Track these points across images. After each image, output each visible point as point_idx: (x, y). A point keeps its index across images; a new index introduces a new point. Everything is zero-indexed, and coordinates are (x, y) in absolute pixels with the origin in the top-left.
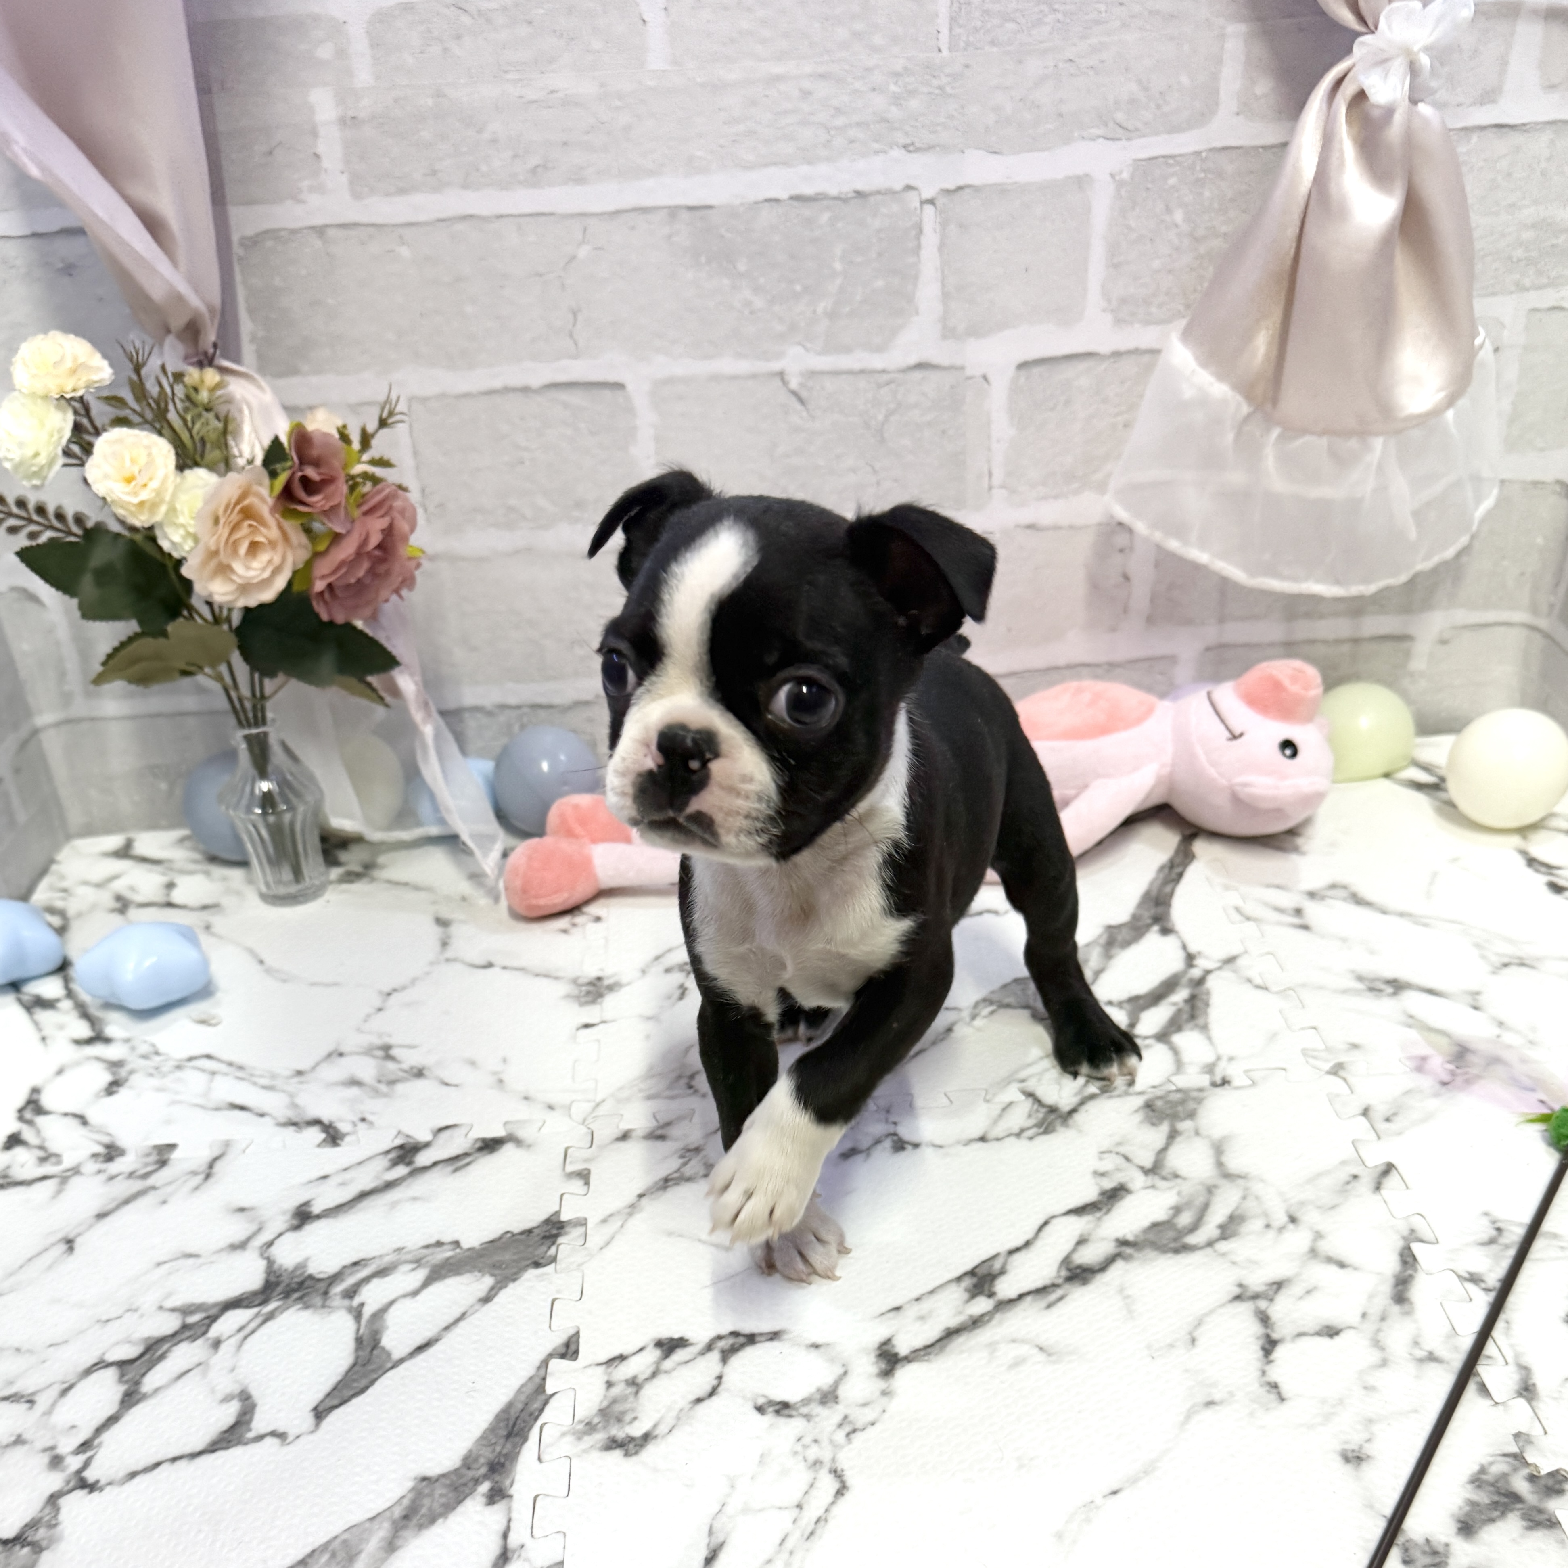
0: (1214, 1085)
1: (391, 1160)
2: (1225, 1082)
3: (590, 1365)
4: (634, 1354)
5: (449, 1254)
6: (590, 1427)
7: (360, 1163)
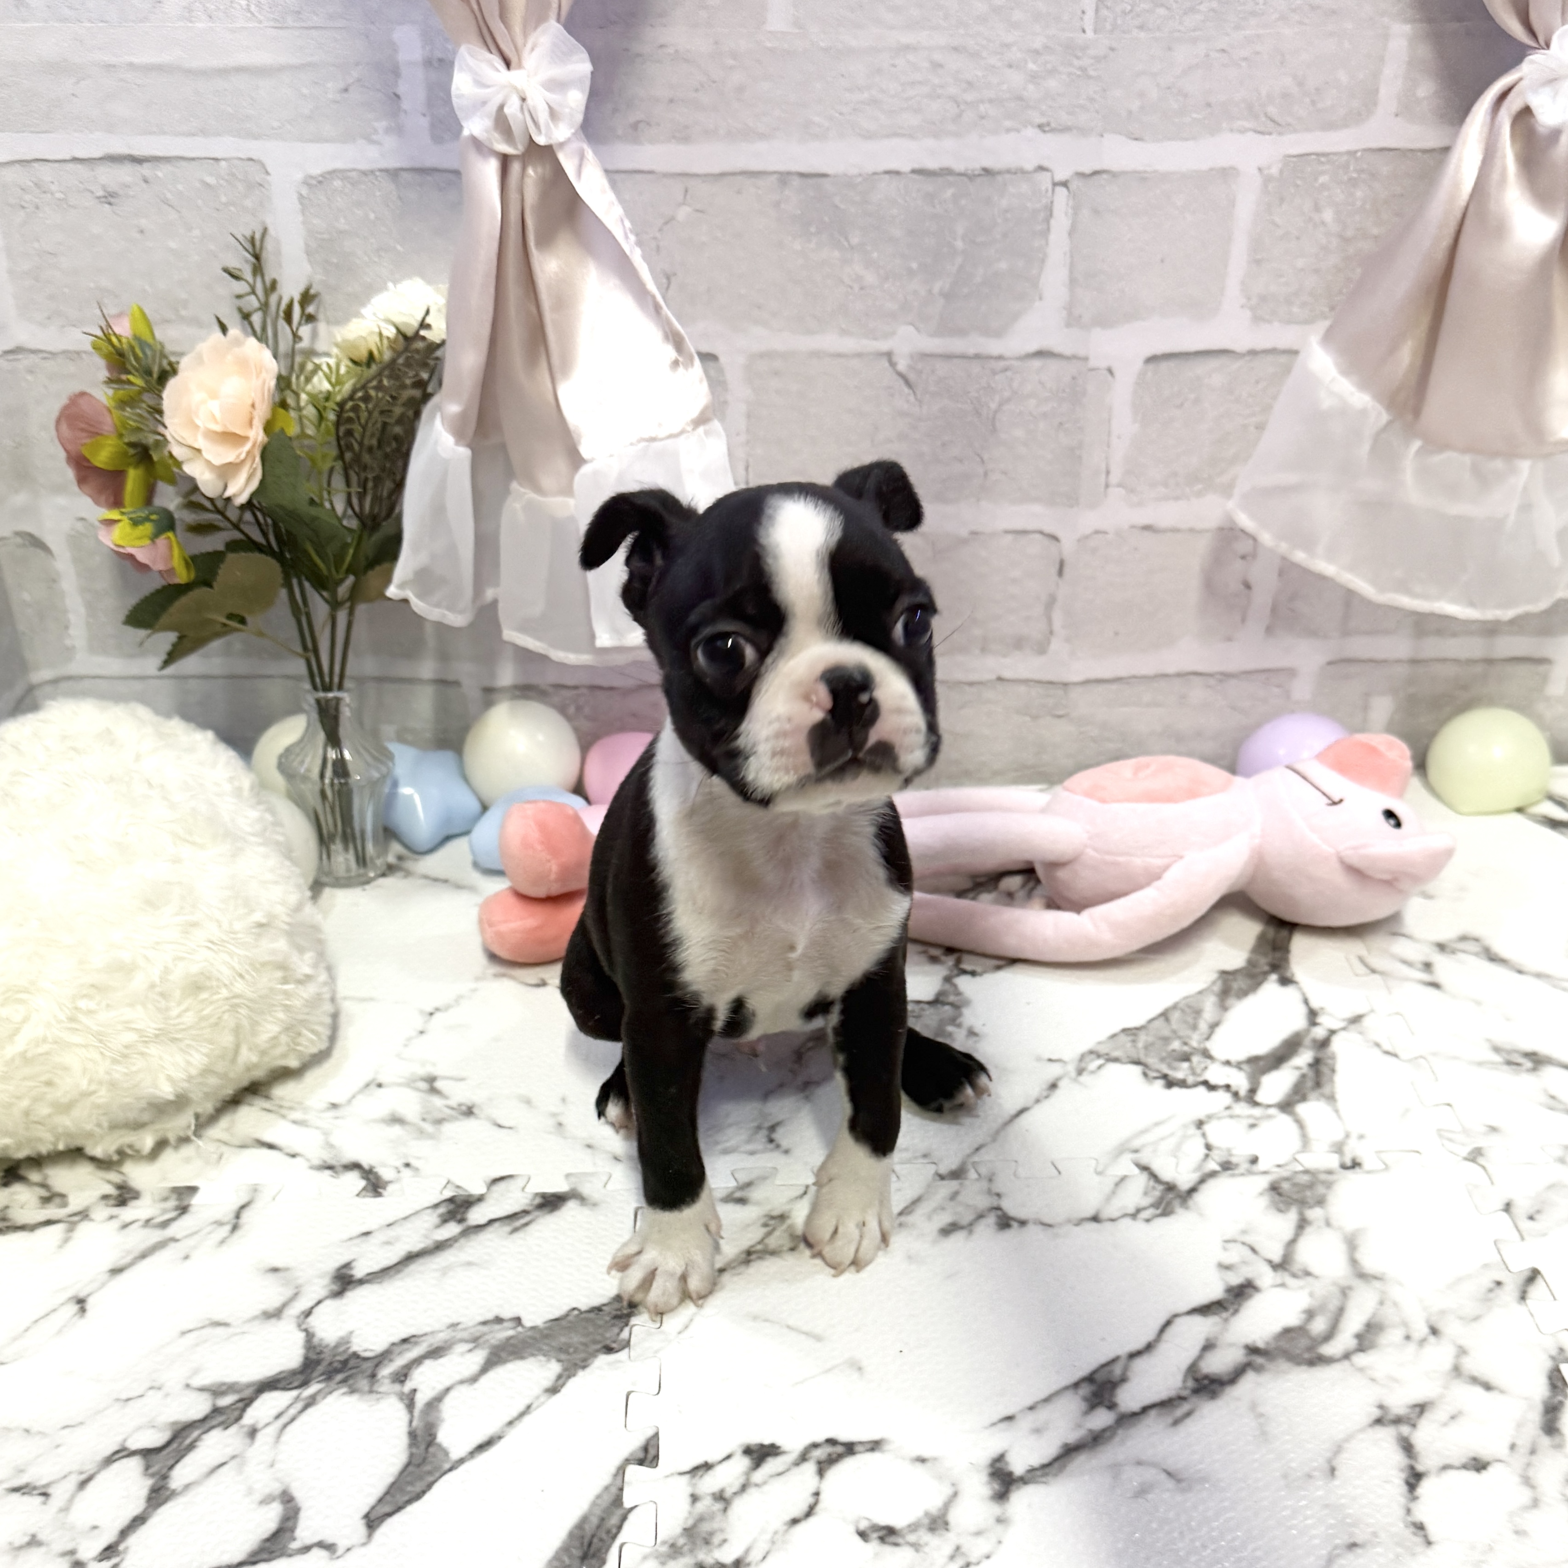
0: (1344, 1166)
1: (441, 1216)
2: (1355, 1165)
3: (672, 1474)
4: (721, 1462)
5: (511, 1333)
6: (674, 1550)
7: (405, 1218)
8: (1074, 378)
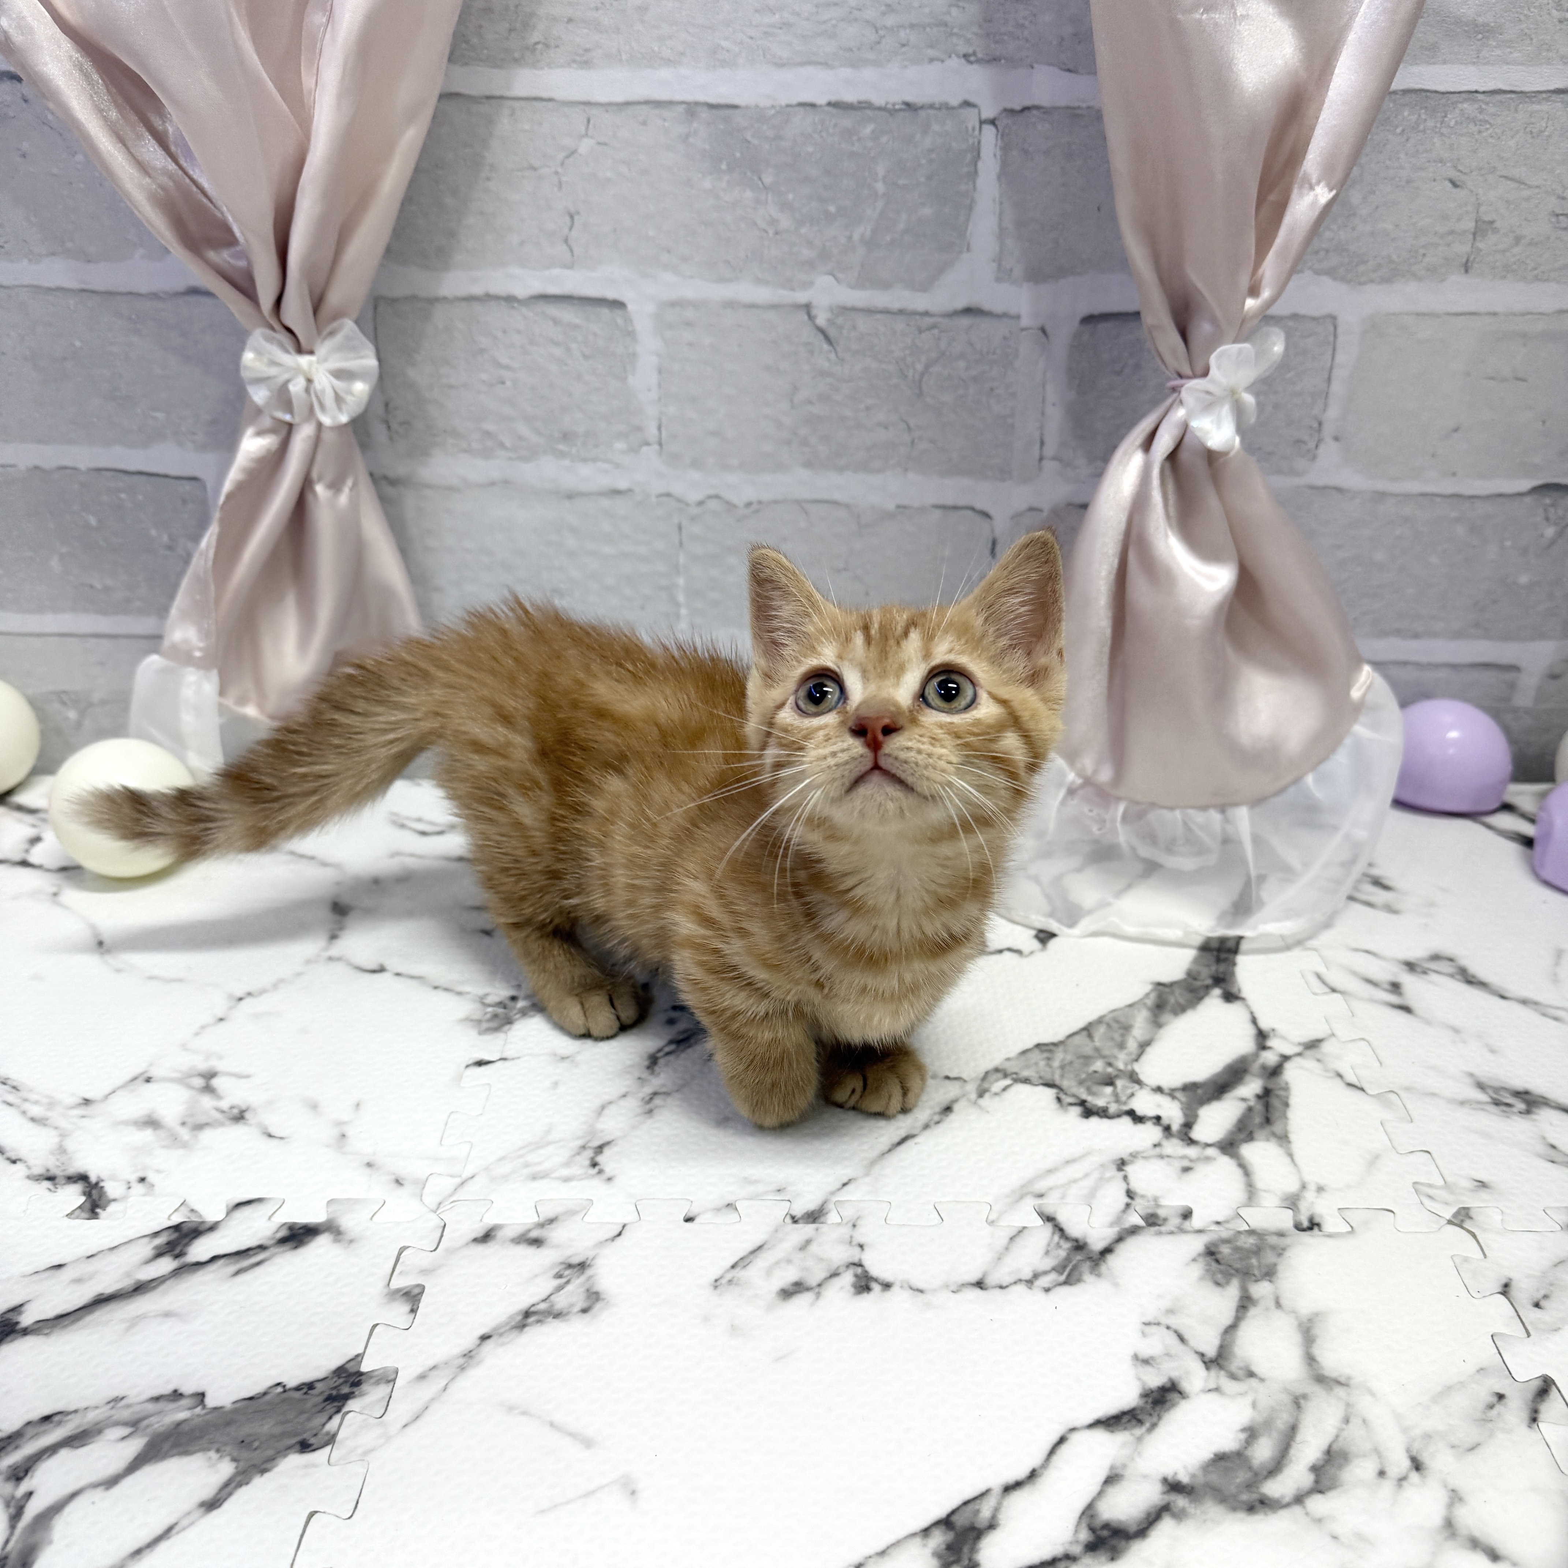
0: (1299, 1227)
1: (155, 1248)
2: (1313, 1225)
5: (184, 1415)
8: (1005, 338)
